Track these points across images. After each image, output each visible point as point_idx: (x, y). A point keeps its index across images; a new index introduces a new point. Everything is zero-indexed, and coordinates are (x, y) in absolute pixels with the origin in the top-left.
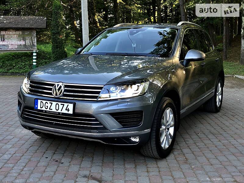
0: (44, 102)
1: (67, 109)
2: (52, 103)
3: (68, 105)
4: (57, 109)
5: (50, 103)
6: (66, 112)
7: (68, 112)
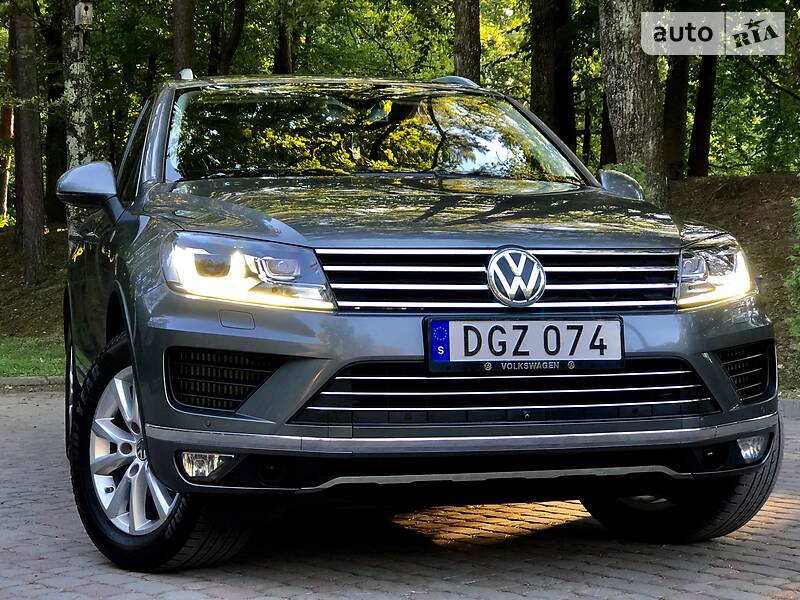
0: (484, 327)
1: (597, 343)
2: (525, 329)
3: (599, 327)
4: (552, 348)
5: (515, 328)
6: (595, 355)
7: (602, 353)
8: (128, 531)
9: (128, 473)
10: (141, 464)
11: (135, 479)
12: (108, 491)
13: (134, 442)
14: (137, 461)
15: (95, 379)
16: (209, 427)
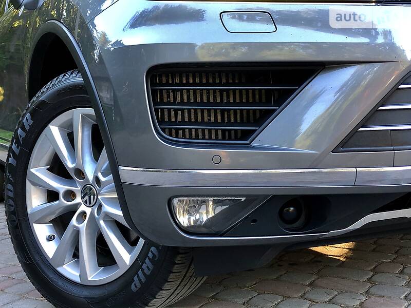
8: (78, 280)
9: (74, 221)
10: (88, 211)
11: (83, 226)
12: (50, 239)
13: (77, 189)
14: (83, 208)
15: (27, 128)
16: (218, 165)
